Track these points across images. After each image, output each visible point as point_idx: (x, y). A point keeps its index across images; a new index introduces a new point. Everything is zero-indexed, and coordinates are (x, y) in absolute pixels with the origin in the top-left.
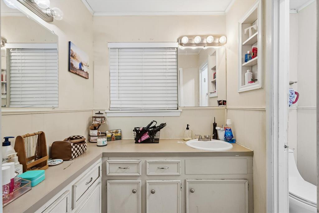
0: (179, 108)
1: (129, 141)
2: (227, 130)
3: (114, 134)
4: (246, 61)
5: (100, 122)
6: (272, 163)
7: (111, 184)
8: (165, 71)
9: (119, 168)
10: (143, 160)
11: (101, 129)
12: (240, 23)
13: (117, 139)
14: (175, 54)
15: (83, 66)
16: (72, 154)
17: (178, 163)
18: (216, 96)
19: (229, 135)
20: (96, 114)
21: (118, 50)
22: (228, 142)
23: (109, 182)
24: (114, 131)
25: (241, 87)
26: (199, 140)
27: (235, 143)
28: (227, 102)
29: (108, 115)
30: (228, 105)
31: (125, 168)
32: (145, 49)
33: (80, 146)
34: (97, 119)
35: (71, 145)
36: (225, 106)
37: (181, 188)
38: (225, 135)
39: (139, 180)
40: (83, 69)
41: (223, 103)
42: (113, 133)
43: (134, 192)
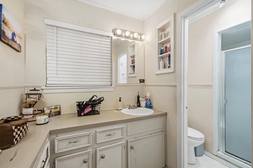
0: (112, 85)
1: (71, 115)
2: (148, 100)
3: (53, 111)
4: (161, 54)
5: (37, 99)
6: (180, 118)
7: (59, 161)
8: (101, 54)
9: (69, 143)
10: (93, 131)
11: (38, 107)
12: (156, 28)
13: (55, 115)
14: (110, 42)
15: (15, 37)
16: (14, 139)
17: (122, 129)
18: (136, 76)
19: (149, 103)
20: (30, 90)
21: (56, 28)
22: (148, 108)
23: (57, 160)
24: (53, 107)
25: (158, 71)
26: (129, 109)
27: (152, 108)
28: (145, 81)
29: (45, 91)
30: (146, 83)
31: (75, 142)
32: (84, 33)
33: (23, 128)
34: (31, 96)
35: (12, 129)
36: (144, 83)
37: (125, 147)
38: (146, 104)
39: (90, 150)
40: (15, 40)
41: (142, 81)
42: (52, 109)
43: (85, 162)
